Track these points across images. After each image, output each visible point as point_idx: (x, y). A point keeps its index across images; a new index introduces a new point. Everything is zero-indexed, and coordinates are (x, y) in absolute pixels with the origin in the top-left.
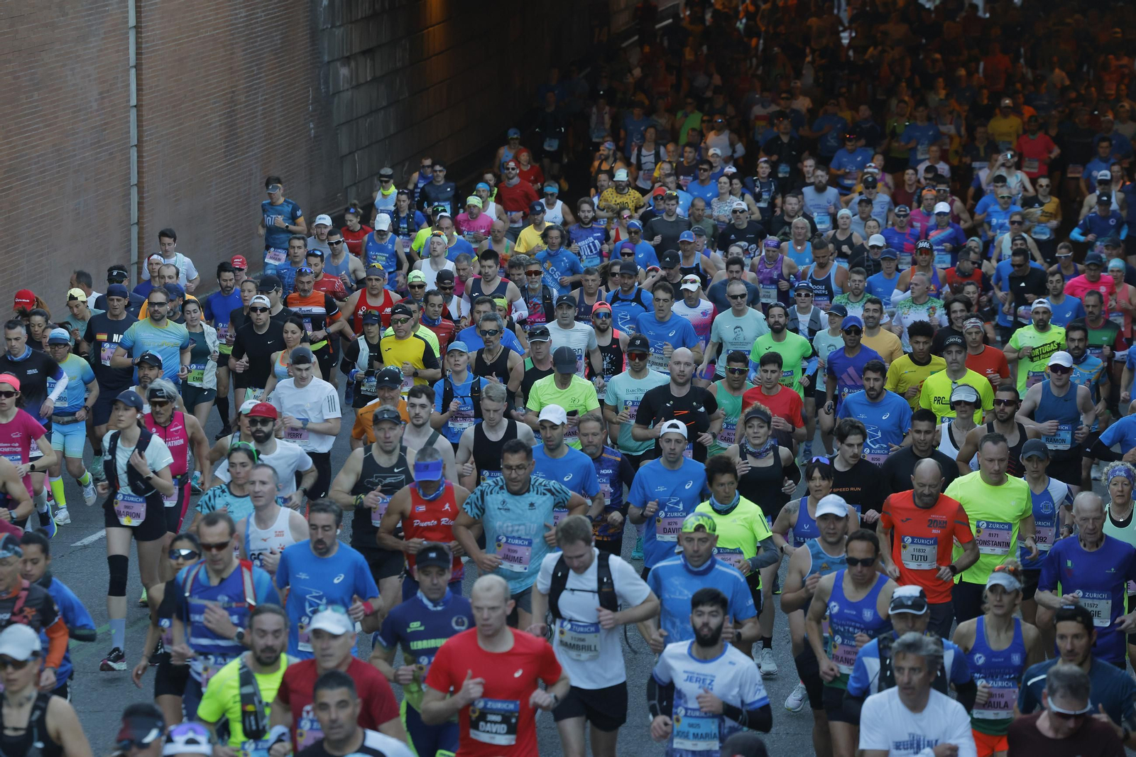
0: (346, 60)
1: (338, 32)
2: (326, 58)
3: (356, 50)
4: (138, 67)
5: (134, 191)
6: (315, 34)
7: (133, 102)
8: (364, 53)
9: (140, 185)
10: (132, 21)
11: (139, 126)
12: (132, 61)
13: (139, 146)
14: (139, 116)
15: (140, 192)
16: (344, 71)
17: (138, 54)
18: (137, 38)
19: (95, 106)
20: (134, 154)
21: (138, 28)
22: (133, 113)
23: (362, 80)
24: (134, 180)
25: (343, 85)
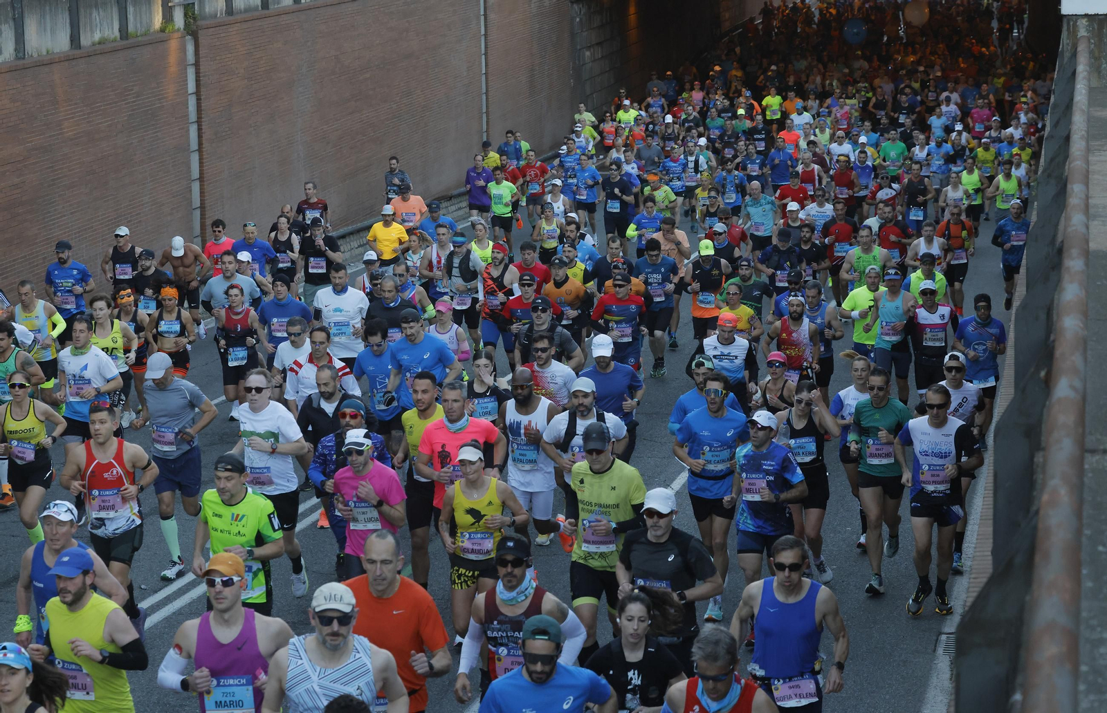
0: (589, 48)
1: (585, 34)
2: (579, 47)
3: (594, 43)
4: (486, 54)
5: (484, 115)
6: (573, 35)
7: (484, 72)
8: (597, 44)
9: (487, 113)
10: (483, 32)
11: (487, 83)
12: (483, 52)
13: (487, 93)
14: (487, 78)
15: (487, 116)
16: (588, 53)
17: (486, 47)
18: (485, 40)
19: (465, 74)
20: (484, 97)
21: (486, 35)
22: (484, 78)
23: (597, 58)
24: (484, 110)
25: (587, 60)
